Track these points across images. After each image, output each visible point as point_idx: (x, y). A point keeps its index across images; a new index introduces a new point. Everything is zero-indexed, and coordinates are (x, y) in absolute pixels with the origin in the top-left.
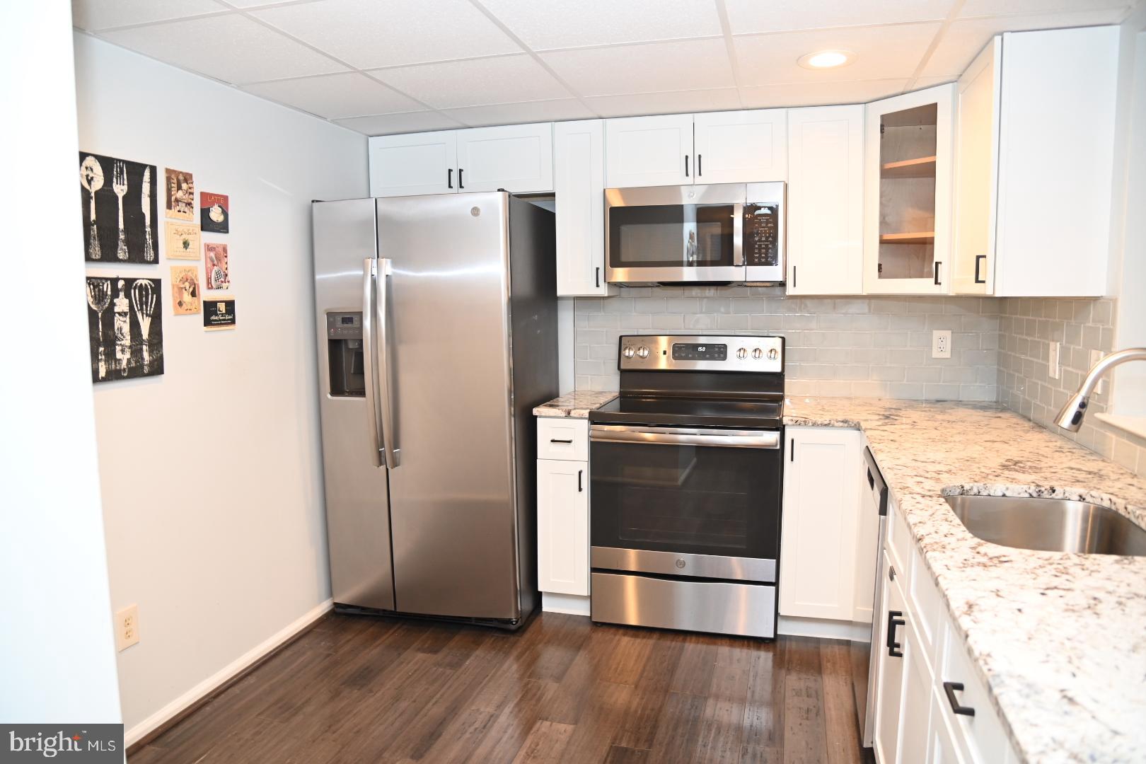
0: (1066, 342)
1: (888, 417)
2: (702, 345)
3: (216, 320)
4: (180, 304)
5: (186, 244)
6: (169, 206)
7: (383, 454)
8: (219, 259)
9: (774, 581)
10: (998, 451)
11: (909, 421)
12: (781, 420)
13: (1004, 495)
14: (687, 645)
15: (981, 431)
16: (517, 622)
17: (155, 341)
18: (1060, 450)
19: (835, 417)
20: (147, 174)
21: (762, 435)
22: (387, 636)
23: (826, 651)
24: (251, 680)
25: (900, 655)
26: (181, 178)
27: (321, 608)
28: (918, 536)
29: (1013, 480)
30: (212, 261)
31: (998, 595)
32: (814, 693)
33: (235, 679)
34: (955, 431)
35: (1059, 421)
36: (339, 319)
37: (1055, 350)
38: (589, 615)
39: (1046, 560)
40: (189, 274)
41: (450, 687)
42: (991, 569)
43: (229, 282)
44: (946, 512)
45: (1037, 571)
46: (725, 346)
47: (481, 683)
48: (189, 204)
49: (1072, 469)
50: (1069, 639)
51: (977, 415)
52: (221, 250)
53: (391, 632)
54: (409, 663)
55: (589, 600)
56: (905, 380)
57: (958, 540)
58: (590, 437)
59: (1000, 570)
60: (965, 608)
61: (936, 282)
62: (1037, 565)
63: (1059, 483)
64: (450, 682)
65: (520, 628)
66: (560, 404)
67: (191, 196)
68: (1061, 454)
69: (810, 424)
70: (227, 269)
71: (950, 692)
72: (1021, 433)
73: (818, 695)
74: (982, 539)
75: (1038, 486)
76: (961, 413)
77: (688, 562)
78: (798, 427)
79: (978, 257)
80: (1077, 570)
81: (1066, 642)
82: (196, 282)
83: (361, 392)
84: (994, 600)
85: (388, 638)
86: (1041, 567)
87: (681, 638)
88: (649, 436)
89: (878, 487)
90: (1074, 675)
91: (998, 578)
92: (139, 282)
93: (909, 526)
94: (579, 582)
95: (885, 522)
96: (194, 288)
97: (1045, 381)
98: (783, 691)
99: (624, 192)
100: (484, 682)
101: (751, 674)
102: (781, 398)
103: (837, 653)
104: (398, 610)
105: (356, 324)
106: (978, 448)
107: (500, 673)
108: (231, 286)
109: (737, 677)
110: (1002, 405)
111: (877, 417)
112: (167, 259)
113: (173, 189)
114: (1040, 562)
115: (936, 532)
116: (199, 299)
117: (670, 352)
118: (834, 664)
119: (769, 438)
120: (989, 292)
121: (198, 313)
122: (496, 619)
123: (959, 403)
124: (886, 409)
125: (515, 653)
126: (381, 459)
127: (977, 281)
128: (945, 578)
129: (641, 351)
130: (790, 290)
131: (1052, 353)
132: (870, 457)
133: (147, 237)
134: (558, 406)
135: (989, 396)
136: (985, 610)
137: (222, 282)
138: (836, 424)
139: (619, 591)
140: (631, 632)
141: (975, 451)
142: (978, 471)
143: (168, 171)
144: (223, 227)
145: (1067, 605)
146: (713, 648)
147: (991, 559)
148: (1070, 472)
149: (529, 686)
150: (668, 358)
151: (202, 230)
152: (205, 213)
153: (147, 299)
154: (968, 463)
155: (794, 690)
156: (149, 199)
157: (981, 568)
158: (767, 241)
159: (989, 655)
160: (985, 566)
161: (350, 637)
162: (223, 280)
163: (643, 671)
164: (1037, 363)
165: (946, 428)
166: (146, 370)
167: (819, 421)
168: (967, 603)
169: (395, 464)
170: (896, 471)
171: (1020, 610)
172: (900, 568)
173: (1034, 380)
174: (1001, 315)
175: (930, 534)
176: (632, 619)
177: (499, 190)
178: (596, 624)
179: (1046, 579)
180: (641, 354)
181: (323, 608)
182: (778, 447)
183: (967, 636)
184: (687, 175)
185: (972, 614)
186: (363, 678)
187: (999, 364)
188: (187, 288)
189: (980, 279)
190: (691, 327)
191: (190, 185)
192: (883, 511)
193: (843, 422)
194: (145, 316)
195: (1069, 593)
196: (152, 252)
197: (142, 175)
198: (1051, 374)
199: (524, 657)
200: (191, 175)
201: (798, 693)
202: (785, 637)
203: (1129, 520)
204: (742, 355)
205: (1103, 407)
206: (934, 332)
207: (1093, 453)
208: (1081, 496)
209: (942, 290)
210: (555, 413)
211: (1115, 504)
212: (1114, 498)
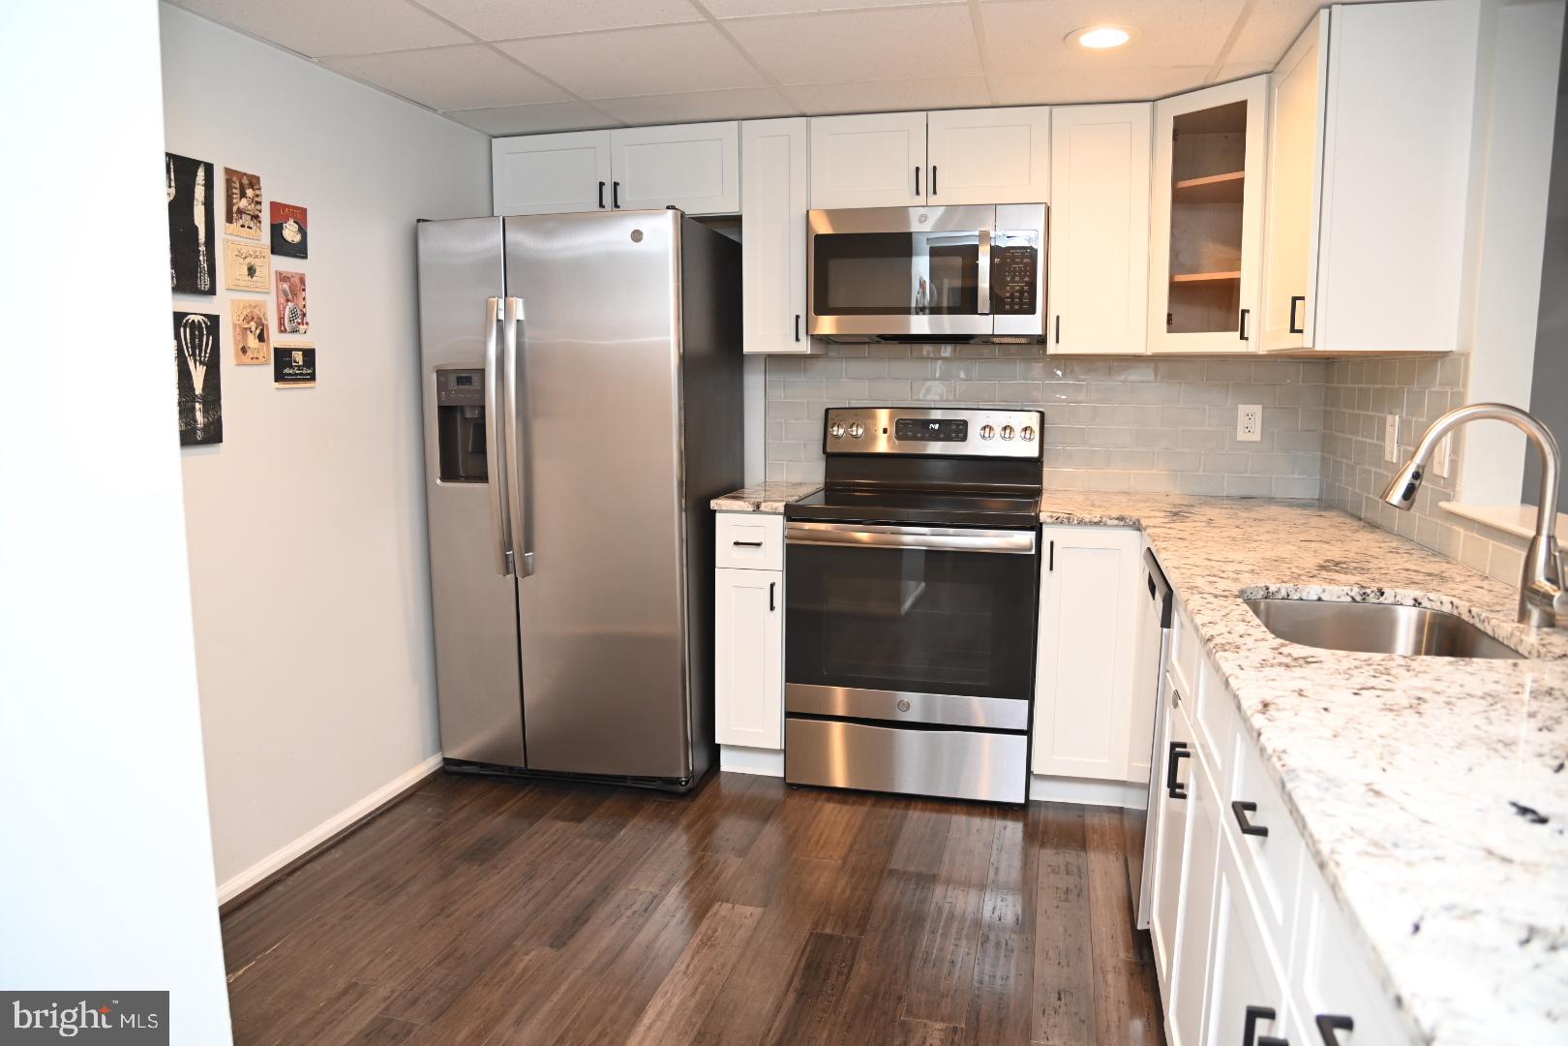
0: (1407, 415)
1: (1176, 515)
2: (935, 422)
3: (290, 374)
4: (244, 350)
5: (251, 271)
6: (229, 219)
7: (511, 559)
8: (294, 294)
9: (1025, 728)
10: (1315, 551)
11: (1204, 519)
12: (1037, 517)
13: (1320, 599)
14: (910, 812)
15: (1296, 530)
16: (687, 782)
17: (211, 398)
18: (1395, 551)
19: (1107, 513)
20: (201, 174)
21: (1012, 536)
22: (514, 801)
23: (1093, 822)
24: (336, 854)
25: (1184, 797)
26: (245, 181)
27: (426, 766)
28: (1207, 637)
29: (1331, 581)
30: (286, 295)
31: (1301, 695)
32: (1075, 870)
33: (315, 852)
34: (1261, 530)
35: (1386, 497)
36: (453, 379)
37: (1393, 424)
38: (783, 776)
39: (1365, 661)
40: (256, 310)
41: (600, 862)
42: (1294, 669)
43: (307, 324)
44: (1244, 613)
45: (1350, 672)
46: (965, 423)
47: (641, 857)
48: (256, 217)
49: (1407, 570)
50: (1382, 737)
51: (1294, 514)
52: (296, 280)
53: (520, 795)
54: (544, 833)
55: (783, 756)
56: (1201, 469)
57: (1256, 640)
58: (786, 537)
59: (1307, 671)
60: (1260, 707)
61: (1242, 337)
62: (1352, 666)
63: (1389, 585)
64: (599, 857)
65: (690, 791)
66: (745, 496)
67: (258, 207)
68: (1395, 555)
69: (1076, 522)
70: (304, 306)
71: (1240, 814)
72: (1347, 533)
73: (1081, 873)
74: (1286, 640)
75: (1362, 587)
76: (1273, 510)
77: (915, 704)
78: (1061, 526)
79: (1295, 299)
80: (1402, 671)
81: (1379, 740)
82: (265, 322)
83: (482, 477)
84: (1296, 699)
85: (516, 803)
86: (1356, 667)
87: (903, 805)
88: (863, 536)
89: (1160, 592)
90: (1384, 770)
91: (1303, 678)
92: (191, 318)
93: (1196, 629)
94: (770, 730)
95: (1169, 638)
96: (262, 330)
97: (1380, 467)
98: (1035, 867)
99: (833, 215)
100: (644, 857)
101: (995, 847)
102: (1039, 492)
103: (1107, 823)
104: (529, 767)
105: (476, 385)
106: (1289, 547)
107: (664, 845)
108: (311, 329)
109: (976, 852)
110: (1326, 503)
111: (1163, 514)
112: (228, 289)
113: (234, 196)
114: (1357, 663)
115: (1229, 633)
116: (269, 344)
117: (892, 430)
118: (1103, 837)
119: (1022, 539)
120: (1308, 344)
121: (266, 363)
122: (660, 778)
123: (1271, 500)
124: (1175, 506)
125: (684, 822)
126: (507, 566)
127: (1293, 330)
128: (1237, 678)
129: (854, 428)
130: (1052, 348)
131: (1389, 429)
132: (1152, 560)
133: (201, 258)
134: (743, 498)
135: (1310, 492)
136: (1284, 709)
137: (299, 324)
138: (1109, 522)
139: (822, 743)
140: (837, 797)
141: (1285, 551)
142: (1288, 572)
143: (228, 171)
144: (300, 251)
145: (1385, 704)
146: (944, 816)
147: (1296, 659)
148: (1404, 574)
149: (705, 861)
150: (889, 438)
151: (273, 252)
152: (276, 230)
153: (201, 341)
154: (1277, 563)
155: (1049, 866)
156: (203, 207)
157: (1282, 669)
158: (1021, 281)
159: (1284, 752)
160: (1287, 666)
161: (465, 802)
162: (300, 321)
163: (854, 842)
164: (1370, 444)
165: (1251, 526)
166: (199, 435)
167: (1087, 518)
168: (1262, 702)
169: (527, 573)
170: (1183, 570)
171: (1326, 709)
172: (1185, 689)
173: (1366, 467)
174: (1327, 385)
175: (1222, 634)
176: (839, 779)
177: (668, 208)
178: (791, 785)
179: (1360, 679)
180: (854, 433)
181: (430, 764)
182: (1033, 552)
183: (1259, 734)
184: (918, 193)
185: (1268, 713)
186: (484, 852)
187: (1322, 451)
188: (253, 329)
189: (1296, 328)
190: (921, 397)
191: (258, 192)
192: (1166, 622)
193: (1117, 519)
194: (198, 364)
195: (1390, 694)
196: (207, 279)
197: (195, 175)
198: (1388, 457)
199: (697, 827)
200: (258, 178)
201: (1055, 871)
202: (1039, 803)
203: (1473, 625)
204: (987, 435)
205: (1449, 495)
206: (1240, 406)
207: (1436, 554)
208: (1415, 600)
209: (1250, 347)
210: (740, 506)
211: (1457, 608)
212: (1456, 601)
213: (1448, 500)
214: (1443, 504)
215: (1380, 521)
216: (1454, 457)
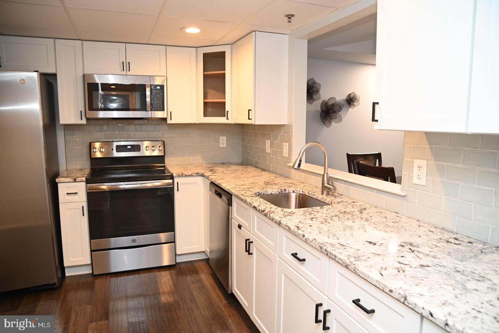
0: (273, 140)
1: (212, 171)
2: (129, 145)
9: (173, 241)
10: (259, 179)
12: (172, 175)
13: (271, 194)
15: (247, 173)
16: (58, 283)
18: (276, 177)
19: (193, 172)
23: (196, 265)
25: (252, 254)
29: (271, 188)
31: (301, 222)
34: (239, 174)
37: (268, 142)
38: (91, 272)
42: (292, 216)
46: (139, 146)
55: (91, 265)
56: (211, 156)
57: (275, 209)
58: (86, 189)
59: (295, 216)
60: (297, 228)
61: (227, 119)
63: (287, 187)
65: (59, 286)
66: (70, 176)
68: (278, 178)
69: (184, 176)
71: (296, 257)
73: (200, 281)
74: (281, 208)
75: (281, 189)
77: (137, 239)
78: (180, 177)
79: (249, 110)
84: (302, 224)
89: (225, 196)
94: (86, 258)
95: (232, 209)
97: (264, 154)
103: (201, 264)
109: (167, 282)
110: (246, 164)
111: (208, 171)
115: (267, 208)
117: (115, 149)
118: (201, 269)
120: (253, 123)
123: (230, 164)
127: (249, 119)
129: (101, 149)
130: (169, 121)
131: (267, 144)
132: (216, 186)
135: (239, 160)
138: (194, 175)
141: (252, 180)
147: (289, 213)
148: (286, 184)
155: (191, 282)
157: (290, 216)
158: (160, 101)
164: (260, 147)
165: (235, 173)
167: (187, 174)
172: (245, 223)
173: (259, 154)
177: (36, 71)
178: (95, 276)
182: (172, 186)
183: (304, 236)
184: (123, 70)
185: (300, 229)
187: (242, 149)
189: (250, 118)
193: (196, 174)
198: (267, 151)
201: (193, 282)
202: (179, 263)
203: (310, 196)
204: (147, 149)
205: (289, 162)
206: (220, 137)
207: (286, 177)
208: (293, 191)
209: (230, 121)
210: (68, 180)
211: (304, 192)
212: (304, 191)
213: (289, 163)
214: (288, 164)
215: (265, 168)
216: (289, 152)
